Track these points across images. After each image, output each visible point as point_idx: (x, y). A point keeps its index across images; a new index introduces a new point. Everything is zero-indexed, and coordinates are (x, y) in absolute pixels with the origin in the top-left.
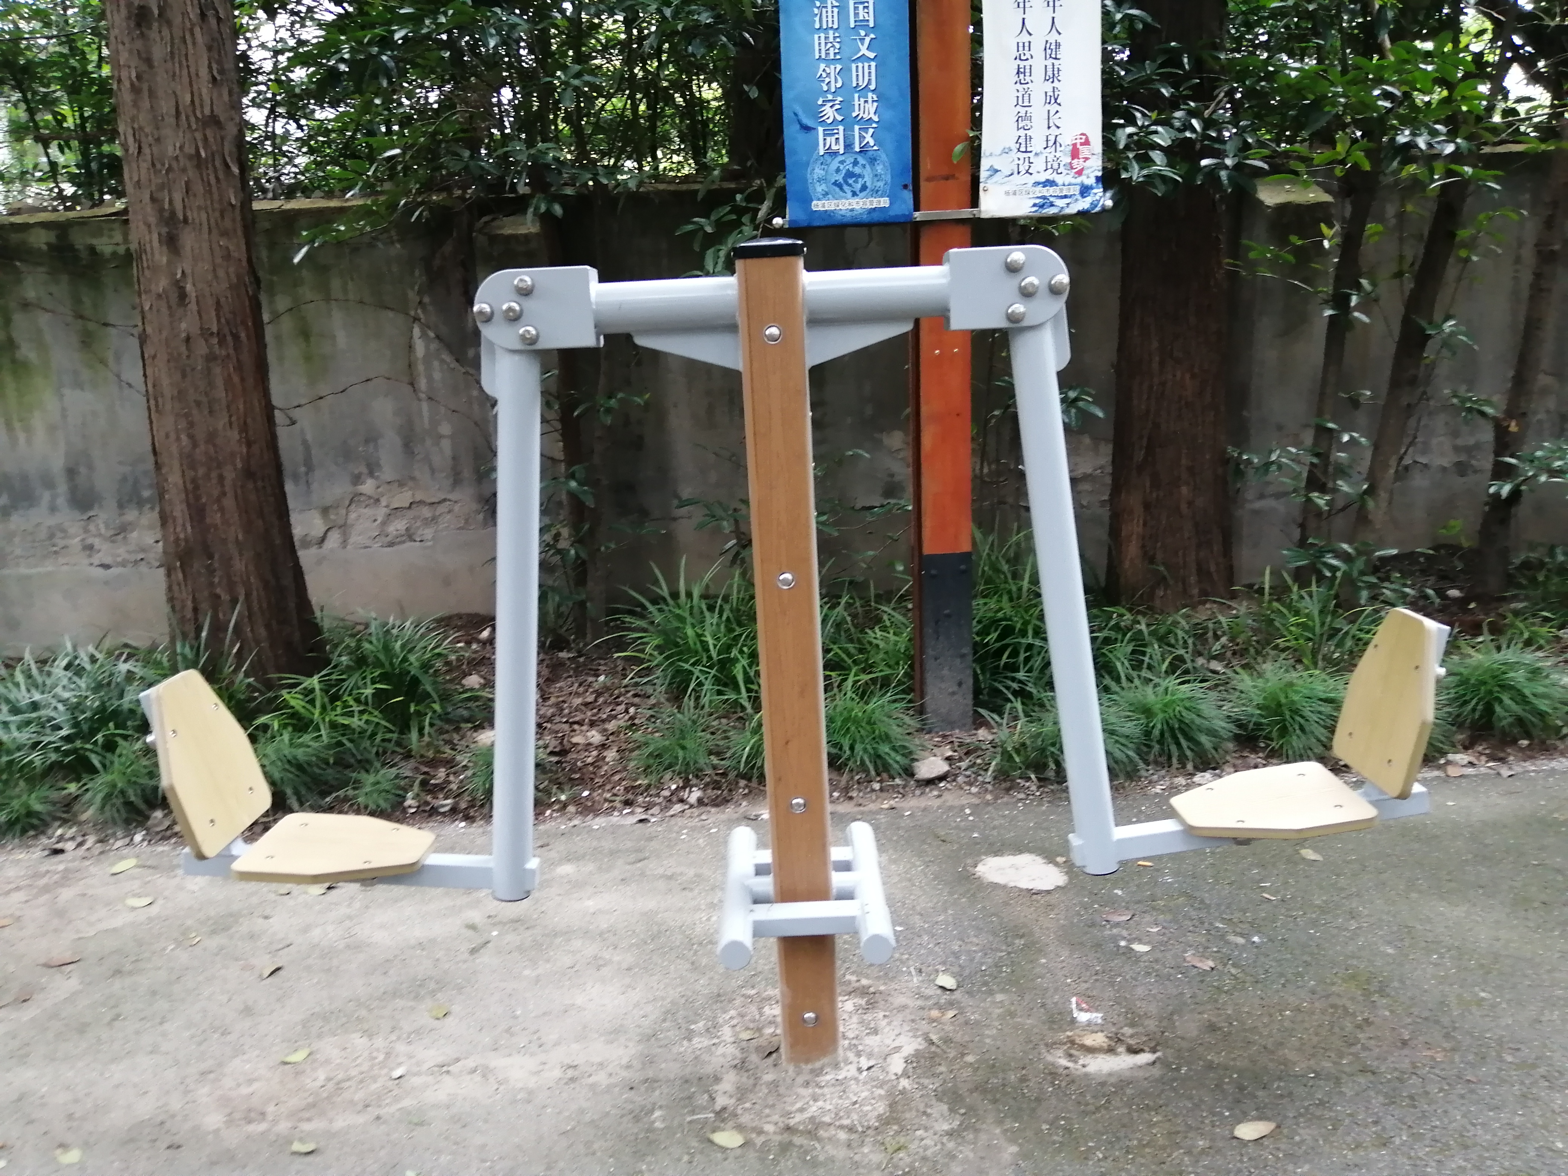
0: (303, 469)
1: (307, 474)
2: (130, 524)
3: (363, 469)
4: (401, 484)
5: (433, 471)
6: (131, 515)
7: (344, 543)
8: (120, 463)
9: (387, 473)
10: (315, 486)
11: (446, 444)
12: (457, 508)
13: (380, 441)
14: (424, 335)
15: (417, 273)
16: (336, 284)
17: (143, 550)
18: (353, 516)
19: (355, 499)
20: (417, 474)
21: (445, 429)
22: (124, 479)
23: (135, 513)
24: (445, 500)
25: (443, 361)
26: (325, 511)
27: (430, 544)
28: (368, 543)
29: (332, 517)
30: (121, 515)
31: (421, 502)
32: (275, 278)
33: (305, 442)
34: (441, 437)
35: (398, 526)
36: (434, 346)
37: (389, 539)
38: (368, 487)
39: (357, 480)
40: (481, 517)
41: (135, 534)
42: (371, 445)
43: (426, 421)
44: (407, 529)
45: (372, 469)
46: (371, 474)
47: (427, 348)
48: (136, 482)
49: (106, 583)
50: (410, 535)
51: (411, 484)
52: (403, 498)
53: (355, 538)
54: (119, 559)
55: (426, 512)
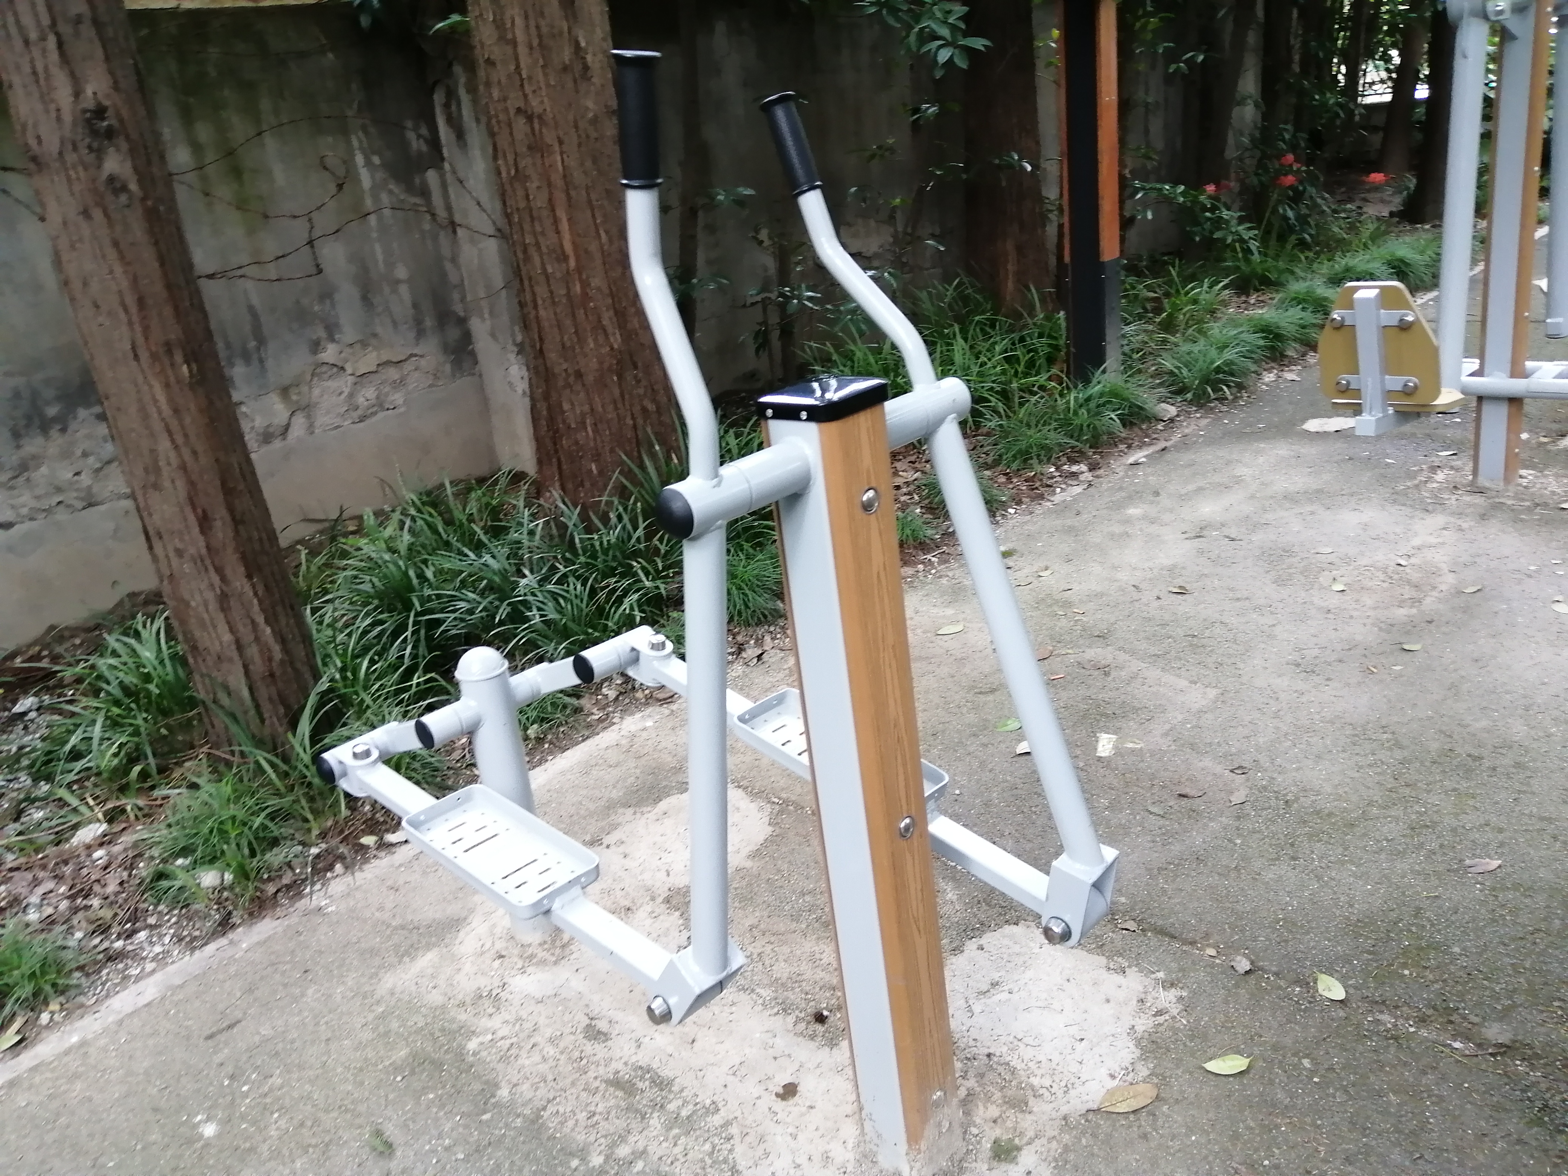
0: (253, 344)
1: (258, 349)
2: (34, 457)
3: (321, 333)
4: (364, 344)
5: (395, 324)
6: (33, 445)
7: (311, 429)
8: (7, 374)
9: (349, 334)
10: (270, 363)
11: (404, 290)
12: (423, 362)
13: (337, 297)
14: (368, 163)
15: (354, 86)
16: (265, 104)
17: (59, 490)
18: (316, 392)
19: (318, 370)
20: (379, 330)
21: (401, 272)
22: (17, 395)
23: (39, 440)
24: (412, 355)
25: (391, 192)
26: (285, 392)
27: (402, 410)
28: (338, 421)
29: (294, 398)
30: (18, 447)
31: (388, 363)
32: (191, 100)
33: (251, 309)
34: (398, 282)
35: (367, 394)
36: (380, 175)
37: (360, 412)
38: (330, 353)
39: (316, 347)
40: (448, 368)
41: (44, 470)
42: (328, 302)
43: (381, 265)
44: (378, 398)
45: (332, 330)
46: (332, 339)
47: (373, 177)
48: (35, 395)
49: (10, 549)
50: (380, 405)
51: (374, 341)
52: (368, 361)
53: (322, 420)
54: (24, 511)
55: (393, 373)
